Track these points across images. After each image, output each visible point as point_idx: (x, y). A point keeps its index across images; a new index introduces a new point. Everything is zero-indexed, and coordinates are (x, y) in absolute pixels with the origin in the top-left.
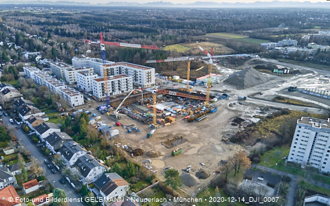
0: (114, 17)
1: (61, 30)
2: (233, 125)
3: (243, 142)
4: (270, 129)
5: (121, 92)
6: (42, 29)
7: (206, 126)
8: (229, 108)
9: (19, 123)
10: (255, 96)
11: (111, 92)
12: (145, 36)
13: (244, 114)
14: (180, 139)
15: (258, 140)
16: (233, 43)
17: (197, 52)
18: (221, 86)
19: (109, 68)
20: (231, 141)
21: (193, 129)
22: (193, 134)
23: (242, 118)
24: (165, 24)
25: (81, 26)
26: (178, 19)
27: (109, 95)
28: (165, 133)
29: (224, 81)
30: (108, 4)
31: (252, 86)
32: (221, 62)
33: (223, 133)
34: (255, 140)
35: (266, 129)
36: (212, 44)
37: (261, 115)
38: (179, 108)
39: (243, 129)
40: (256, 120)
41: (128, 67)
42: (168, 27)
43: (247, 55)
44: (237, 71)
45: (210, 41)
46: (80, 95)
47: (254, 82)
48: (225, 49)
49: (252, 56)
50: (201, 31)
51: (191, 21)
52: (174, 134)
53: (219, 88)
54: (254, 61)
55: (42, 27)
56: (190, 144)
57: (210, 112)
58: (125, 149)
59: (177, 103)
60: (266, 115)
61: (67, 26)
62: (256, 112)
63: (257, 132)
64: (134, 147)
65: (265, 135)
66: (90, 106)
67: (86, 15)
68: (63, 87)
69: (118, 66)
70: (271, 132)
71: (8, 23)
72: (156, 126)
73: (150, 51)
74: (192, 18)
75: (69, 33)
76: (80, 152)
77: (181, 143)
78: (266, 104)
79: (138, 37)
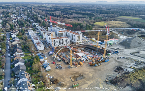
0: (78, 8)
1: (53, 13)
2: (115, 71)
3: (117, 85)
4: (138, 78)
5: (63, 45)
6: (46, 13)
7: (99, 70)
8: (117, 60)
9: (11, 57)
10: (135, 54)
11: (58, 45)
12: (87, 17)
13: (124, 65)
14: (81, 76)
15: (128, 85)
16: (131, 22)
17: (110, 26)
18: (117, 46)
19: (61, 32)
20: (110, 83)
21: (91, 71)
22: (90, 74)
23: (122, 67)
24: (99, 12)
25: (62, 12)
26: (107, 9)
27: (57, 46)
28: (75, 71)
29: (119, 43)
30: (79, 2)
31: (135, 47)
32: (121, 32)
33: (108, 76)
34: (125, 84)
35: (135, 78)
36: (120, 22)
37: (135, 67)
38: (90, 56)
39: (120, 75)
40: (130, 70)
41: (70, 33)
42: (101, 13)
43: (137, 29)
44: (128, 38)
45: (119, 21)
46: (43, 45)
47: (136, 45)
48: (126, 25)
49: (141, 29)
50: (116, 15)
51: (113, 10)
52: (80, 72)
53: (115, 47)
54: (141, 32)
55: (46, 12)
56: (85, 81)
57: (104, 61)
58: (50, 79)
59: (90, 53)
60: (138, 67)
61: (56, 12)
62: (132, 65)
63: (129, 79)
64: (55, 78)
65: (133, 82)
66: (46, 51)
67: (67, 7)
68: (38, 41)
69: (65, 32)
70: (139, 80)
71: (35, 10)
72: (71, 67)
73: (85, 25)
74: (114, 9)
75: (55, 15)
76: (24, 79)
77: (81, 79)
78: (140, 60)
79: (84, 18)
